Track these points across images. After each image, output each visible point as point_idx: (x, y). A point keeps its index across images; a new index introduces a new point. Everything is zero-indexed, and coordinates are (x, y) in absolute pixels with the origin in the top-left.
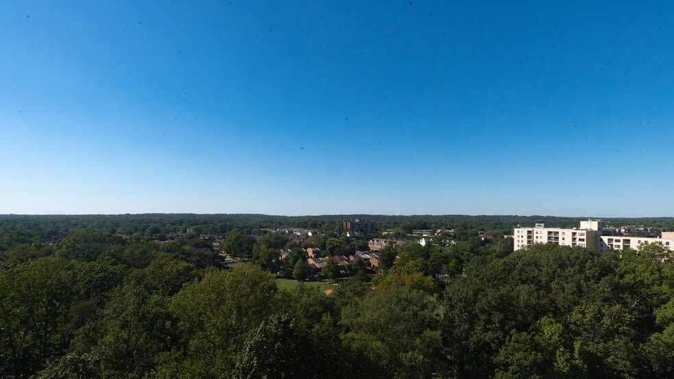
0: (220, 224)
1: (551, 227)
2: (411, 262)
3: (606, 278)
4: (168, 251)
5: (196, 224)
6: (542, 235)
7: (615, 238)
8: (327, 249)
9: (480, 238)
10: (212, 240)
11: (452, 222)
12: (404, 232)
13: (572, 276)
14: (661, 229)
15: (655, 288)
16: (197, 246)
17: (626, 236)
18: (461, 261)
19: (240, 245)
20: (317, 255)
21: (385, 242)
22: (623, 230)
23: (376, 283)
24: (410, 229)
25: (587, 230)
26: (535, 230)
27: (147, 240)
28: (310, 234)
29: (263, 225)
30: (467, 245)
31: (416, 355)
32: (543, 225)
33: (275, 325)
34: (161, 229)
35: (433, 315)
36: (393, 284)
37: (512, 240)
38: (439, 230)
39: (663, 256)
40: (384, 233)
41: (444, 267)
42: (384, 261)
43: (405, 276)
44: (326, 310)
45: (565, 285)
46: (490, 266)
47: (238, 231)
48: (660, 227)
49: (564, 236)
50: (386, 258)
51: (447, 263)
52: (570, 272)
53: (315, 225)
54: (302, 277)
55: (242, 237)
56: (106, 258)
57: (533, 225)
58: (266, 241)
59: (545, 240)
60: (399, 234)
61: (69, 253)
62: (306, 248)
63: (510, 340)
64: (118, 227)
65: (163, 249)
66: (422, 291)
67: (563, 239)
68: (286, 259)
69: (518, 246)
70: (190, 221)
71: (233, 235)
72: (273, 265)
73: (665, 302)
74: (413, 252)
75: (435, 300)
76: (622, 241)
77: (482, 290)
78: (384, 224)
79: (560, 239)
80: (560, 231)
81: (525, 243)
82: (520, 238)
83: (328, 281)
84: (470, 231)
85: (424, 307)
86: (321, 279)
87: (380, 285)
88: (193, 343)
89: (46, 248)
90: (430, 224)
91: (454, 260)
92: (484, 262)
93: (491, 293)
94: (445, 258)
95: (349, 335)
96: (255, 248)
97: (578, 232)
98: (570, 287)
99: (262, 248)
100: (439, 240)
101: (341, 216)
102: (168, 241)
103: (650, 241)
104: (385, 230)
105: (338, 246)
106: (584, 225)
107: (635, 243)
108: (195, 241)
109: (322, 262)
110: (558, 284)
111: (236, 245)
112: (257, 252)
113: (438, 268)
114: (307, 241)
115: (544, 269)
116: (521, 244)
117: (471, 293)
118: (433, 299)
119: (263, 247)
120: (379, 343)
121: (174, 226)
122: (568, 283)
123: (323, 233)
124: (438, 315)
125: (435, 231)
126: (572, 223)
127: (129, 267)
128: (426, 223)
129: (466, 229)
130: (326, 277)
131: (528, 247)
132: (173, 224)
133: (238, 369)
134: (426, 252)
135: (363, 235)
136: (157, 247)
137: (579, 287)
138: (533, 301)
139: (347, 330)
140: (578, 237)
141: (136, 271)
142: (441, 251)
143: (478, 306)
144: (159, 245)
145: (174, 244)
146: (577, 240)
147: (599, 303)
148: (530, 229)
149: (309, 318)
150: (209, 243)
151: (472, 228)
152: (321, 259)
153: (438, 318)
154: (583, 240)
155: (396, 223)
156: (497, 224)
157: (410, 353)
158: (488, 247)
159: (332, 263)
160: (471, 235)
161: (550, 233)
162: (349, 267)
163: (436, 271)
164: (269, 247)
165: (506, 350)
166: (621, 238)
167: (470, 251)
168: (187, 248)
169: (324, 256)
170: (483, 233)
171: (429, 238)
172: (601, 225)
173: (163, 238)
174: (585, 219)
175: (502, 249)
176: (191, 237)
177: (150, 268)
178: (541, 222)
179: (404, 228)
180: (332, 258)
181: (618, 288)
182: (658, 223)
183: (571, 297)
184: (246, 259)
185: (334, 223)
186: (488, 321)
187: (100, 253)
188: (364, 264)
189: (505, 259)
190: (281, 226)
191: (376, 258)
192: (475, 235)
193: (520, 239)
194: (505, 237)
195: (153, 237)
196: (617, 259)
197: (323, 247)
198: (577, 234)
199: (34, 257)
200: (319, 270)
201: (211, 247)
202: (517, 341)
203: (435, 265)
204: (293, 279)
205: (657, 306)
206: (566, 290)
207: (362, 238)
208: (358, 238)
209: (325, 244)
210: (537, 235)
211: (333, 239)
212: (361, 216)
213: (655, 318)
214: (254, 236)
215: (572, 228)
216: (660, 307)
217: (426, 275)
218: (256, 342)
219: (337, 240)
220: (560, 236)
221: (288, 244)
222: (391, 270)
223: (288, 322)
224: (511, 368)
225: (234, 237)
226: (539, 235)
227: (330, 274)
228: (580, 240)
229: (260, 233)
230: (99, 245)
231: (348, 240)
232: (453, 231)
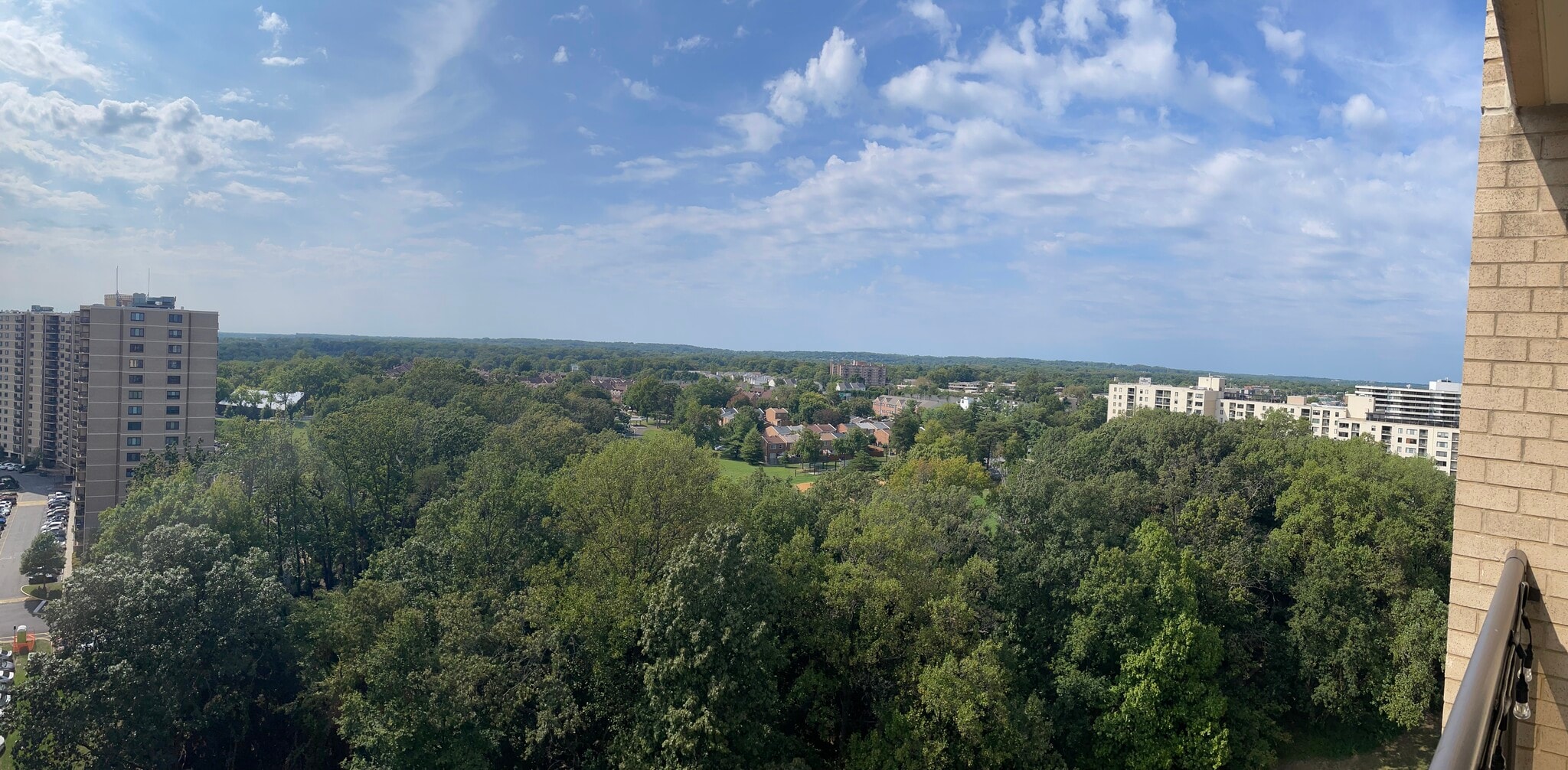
0: (622, 360)
1: (1159, 384)
2: (946, 438)
3: (1228, 458)
4: (544, 400)
5: (585, 358)
6: (1147, 395)
7: (1238, 402)
8: (801, 411)
9: (1056, 398)
10: (612, 386)
11: (1013, 370)
12: (934, 385)
13: (1185, 457)
14: (1286, 391)
15: (1279, 470)
16: (587, 394)
17: (1250, 400)
18: (1026, 437)
19: (654, 396)
20: (784, 421)
21: (902, 401)
22: (1246, 392)
23: (887, 475)
24: (943, 381)
25: (1205, 389)
26: (1139, 387)
27: (513, 381)
28: (772, 383)
29: (693, 364)
30: (1035, 409)
31: (955, 603)
32: (1149, 379)
33: (715, 542)
34: (533, 363)
35: (981, 529)
36: (916, 476)
37: (1106, 401)
38: (992, 384)
39: (1287, 427)
40: (900, 387)
41: (999, 445)
42: (899, 434)
43: (935, 461)
44: (800, 522)
45: (1176, 471)
46: (1070, 443)
47: (652, 373)
48: (1286, 388)
49: (1176, 398)
50: (902, 430)
51: (1004, 439)
52: (1182, 451)
53: (782, 369)
54: (756, 458)
55: (656, 383)
56: (459, 403)
57: (1134, 379)
58: (697, 392)
59: (1152, 405)
60: (926, 388)
61: (414, 392)
62: (764, 407)
63: (1095, 563)
64: (473, 357)
65: (536, 397)
66: (964, 488)
67: (1176, 402)
68: (731, 426)
69: (1114, 411)
70: (575, 353)
71: (641, 379)
72: (707, 435)
73: (1286, 487)
74: (948, 420)
75: (984, 504)
76: (1245, 407)
77: (1058, 484)
78: (900, 371)
79: (1172, 402)
80: (1173, 390)
81: (1124, 407)
82: (1116, 402)
83: (801, 468)
84: (1041, 386)
85: (967, 516)
86: (788, 461)
87: (894, 478)
88: (583, 558)
89: (388, 382)
90: (978, 372)
91: (1015, 435)
92: (1062, 438)
93: (1073, 487)
94: (1000, 430)
95: (842, 567)
96: (678, 404)
97: (1195, 392)
98: (1182, 473)
99: (690, 406)
100: (991, 402)
101: (827, 355)
102: (542, 384)
103: (1276, 406)
104: (902, 382)
105: (819, 407)
106: (1203, 383)
107: (1260, 410)
108: (584, 386)
109: (793, 433)
110: (1167, 469)
111: (647, 396)
112: (682, 410)
113: (989, 446)
114: (766, 396)
115: (1149, 448)
116: (1117, 408)
117: (1042, 489)
118: (980, 500)
119: (693, 402)
120: (893, 584)
121: (553, 360)
122: (1179, 467)
123: (794, 382)
124: (987, 529)
125: (984, 386)
126: (1187, 379)
127: (489, 421)
128: (971, 371)
129: (1035, 382)
130: (797, 460)
131: (1128, 413)
132: (551, 356)
133: (652, 611)
134: (969, 421)
135: (863, 389)
136: (527, 393)
137: (1193, 472)
138: (1132, 495)
139: (838, 558)
140: (1195, 400)
141: (499, 429)
142: (994, 419)
143: (1054, 509)
144: (529, 390)
145: (553, 389)
146: (1194, 404)
147: (1216, 493)
148: (1132, 386)
149: (772, 532)
150: (604, 391)
151: (1045, 381)
152: (790, 428)
153: (987, 534)
154: (1200, 404)
155: (921, 369)
156: (1082, 375)
157: (946, 600)
158: (1069, 413)
159: (809, 435)
160: (1043, 392)
161: (1160, 392)
162: (838, 444)
163: (984, 454)
164: (703, 403)
165: (1089, 579)
166: (1245, 403)
167: (1040, 420)
168: (572, 396)
169: (796, 423)
170: (1061, 390)
171: (975, 397)
172: (1224, 383)
173: (535, 379)
174: (1205, 374)
175: (1090, 417)
176: (577, 379)
177: (517, 425)
178: (1147, 376)
179: (933, 378)
180: (809, 427)
181: (1239, 472)
182: (1283, 384)
183: (1182, 488)
184: (662, 421)
185: (813, 365)
186: (1067, 535)
187: (451, 396)
188: (864, 441)
189: (1095, 433)
190: (722, 368)
191: (886, 429)
192: (1048, 394)
193: (1118, 401)
194: (1095, 396)
195: (522, 376)
196: (1240, 432)
197: (794, 408)
198: (1194, 395)
199: (374, 394)
200: (786, 447)
201: (608, 398)
202: (1105, 564)
203: (984, 442)
204: (742, 460)
205: (1279, 493)
206: (1177, 477)
207: (861, 394)
208: (854, 394)
209: (798, 403)
210: (1141, 395)
211: (812, 393)
212: (860, 355)
213: (1275, 509)
214: (677, 382)
215: (1187, 387)
216: (1281, 494)
217: (970, 460)
218: (684, 570)
219: (818, 395)
220: (1172, 398)
221: (733, 401)
222: (914, 450)
223: (737, 539)
224: (1095, 607)
225: (644, 382)
226: (1143, 395)
227: (805, 454)
228: (1197, 404)
229: (687, 377)
230: (450, 383)
231: (837, 398)
232: (1013, 384)
